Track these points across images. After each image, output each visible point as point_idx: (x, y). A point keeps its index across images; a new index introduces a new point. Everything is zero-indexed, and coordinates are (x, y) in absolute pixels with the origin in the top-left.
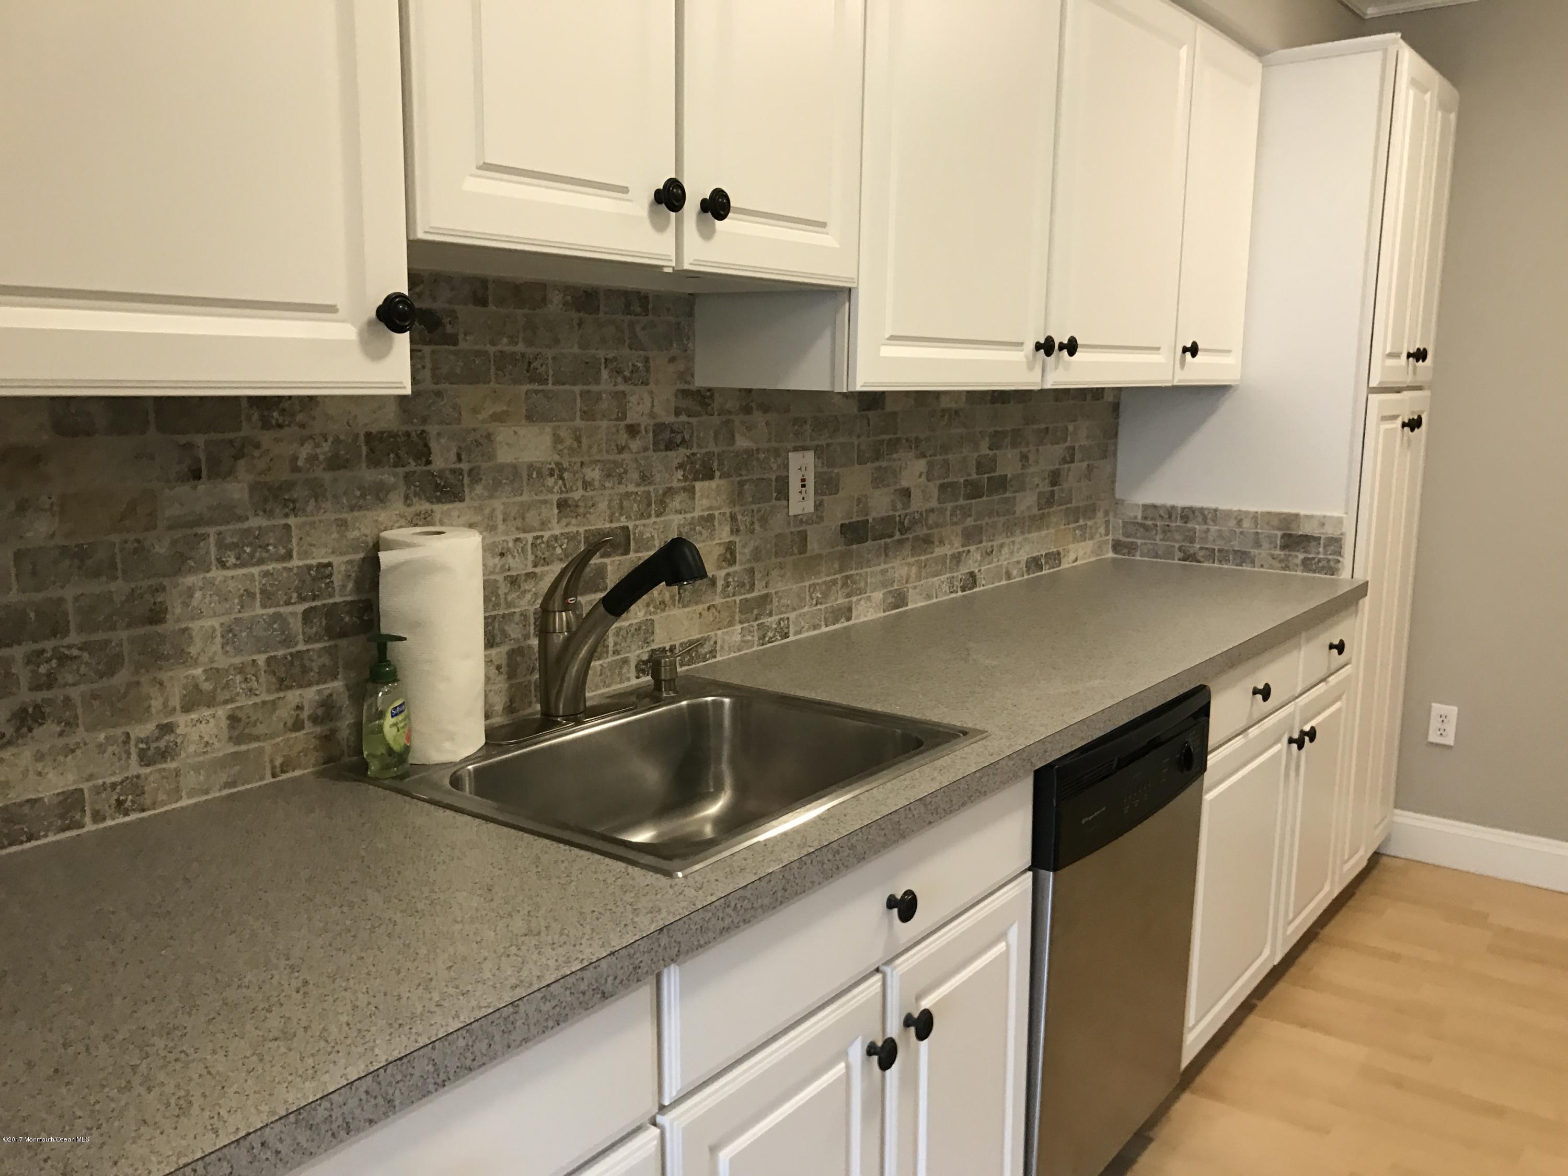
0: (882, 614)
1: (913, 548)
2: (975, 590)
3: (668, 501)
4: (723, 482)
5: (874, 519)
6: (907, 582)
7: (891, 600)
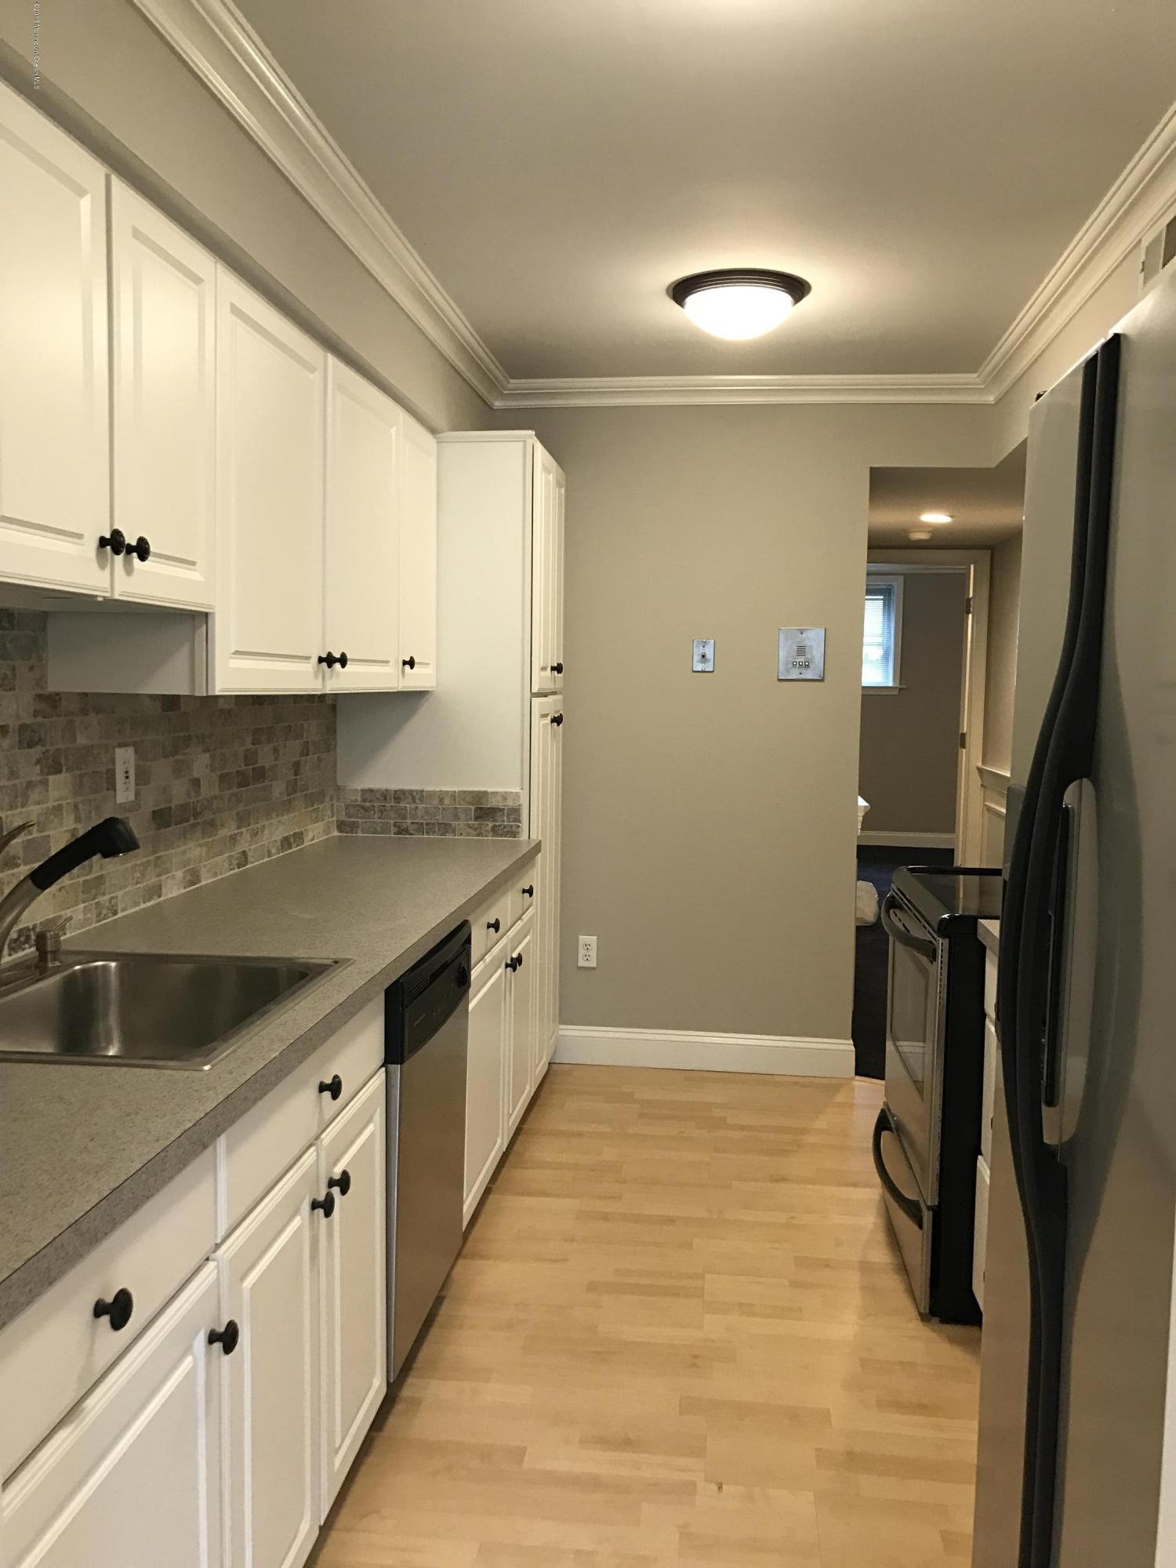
0: (183, 891)
1: (203, 832)
2: (247, 867)
3: (30, 793)
4: (68, 775)
5: (176, 805)
6: (200, 862)
7: (189, 877)
